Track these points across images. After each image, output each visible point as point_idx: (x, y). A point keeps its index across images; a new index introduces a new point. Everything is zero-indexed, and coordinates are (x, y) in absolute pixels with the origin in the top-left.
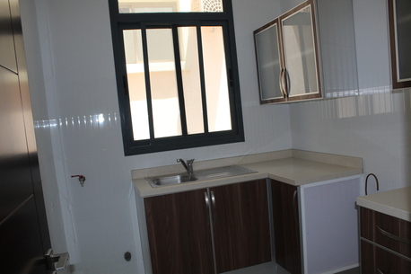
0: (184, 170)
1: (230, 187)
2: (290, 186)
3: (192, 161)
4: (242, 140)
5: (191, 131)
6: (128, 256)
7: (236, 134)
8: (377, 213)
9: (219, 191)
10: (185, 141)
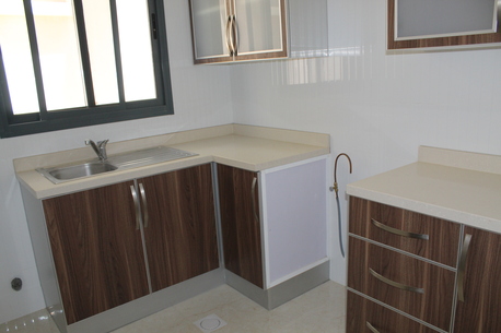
0: (95, 155)
1: (165, 176)
2: (247, 171)
3: (105, 142)
4: (171, 112)
5: (99, 101)
6: (17, 284)
7: (162, 104)
8: (373, 203)
9: (150, 182)
10: (92, 114)
